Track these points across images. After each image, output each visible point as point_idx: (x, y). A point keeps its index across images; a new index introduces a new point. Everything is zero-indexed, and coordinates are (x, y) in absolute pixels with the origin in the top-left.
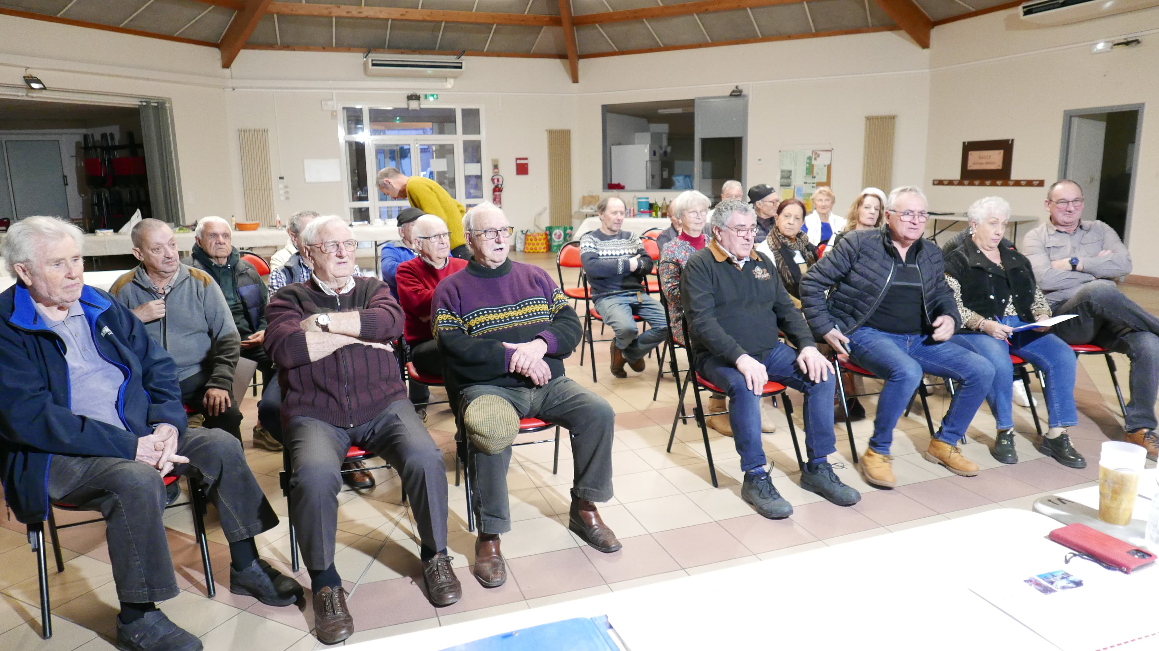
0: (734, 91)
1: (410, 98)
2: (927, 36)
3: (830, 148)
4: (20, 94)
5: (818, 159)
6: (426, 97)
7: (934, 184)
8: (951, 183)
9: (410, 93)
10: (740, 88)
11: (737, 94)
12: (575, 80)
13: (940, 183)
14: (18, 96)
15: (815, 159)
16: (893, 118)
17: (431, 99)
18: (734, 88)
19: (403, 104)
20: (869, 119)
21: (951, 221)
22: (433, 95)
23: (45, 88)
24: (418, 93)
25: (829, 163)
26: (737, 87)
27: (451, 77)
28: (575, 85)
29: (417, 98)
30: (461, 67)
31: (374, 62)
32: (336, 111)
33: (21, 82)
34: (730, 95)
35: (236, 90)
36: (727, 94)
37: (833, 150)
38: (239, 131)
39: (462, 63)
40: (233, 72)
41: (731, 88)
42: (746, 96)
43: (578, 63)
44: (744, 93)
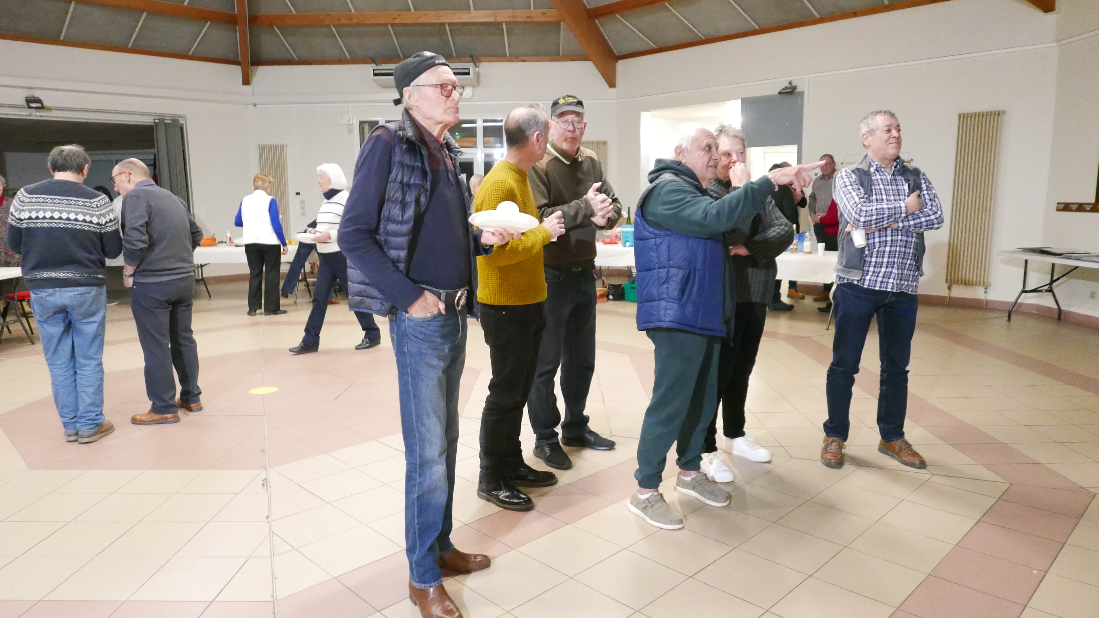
0: (786, 88)
4: (23, 113)
7: (1058, 210)
8: (1081, 208)
10: (794, 84)
11: (791, 92)
12: (612, 84)
13: (1066, 207)
14: (22, 115)
16: (998, 114)
18: (787, 84)
20: (963, 117)
21: (1071, 266)
23: (43, 107)
26: (790, 83)
27: (469, 86)
28: (613, 90)
30: (468, 74)
31: (375, 72)
32: (352, 125)
33: (24, 103)
34: (780, 93)
35: (257, 106)
36: (776, 92)
37: (912, 160)
38: (259, 147)
39: (469, 69)
40: (253, 89)
41: (782, 84)
42: (802, 94)
43: (617, 65)
44: (799, 89)
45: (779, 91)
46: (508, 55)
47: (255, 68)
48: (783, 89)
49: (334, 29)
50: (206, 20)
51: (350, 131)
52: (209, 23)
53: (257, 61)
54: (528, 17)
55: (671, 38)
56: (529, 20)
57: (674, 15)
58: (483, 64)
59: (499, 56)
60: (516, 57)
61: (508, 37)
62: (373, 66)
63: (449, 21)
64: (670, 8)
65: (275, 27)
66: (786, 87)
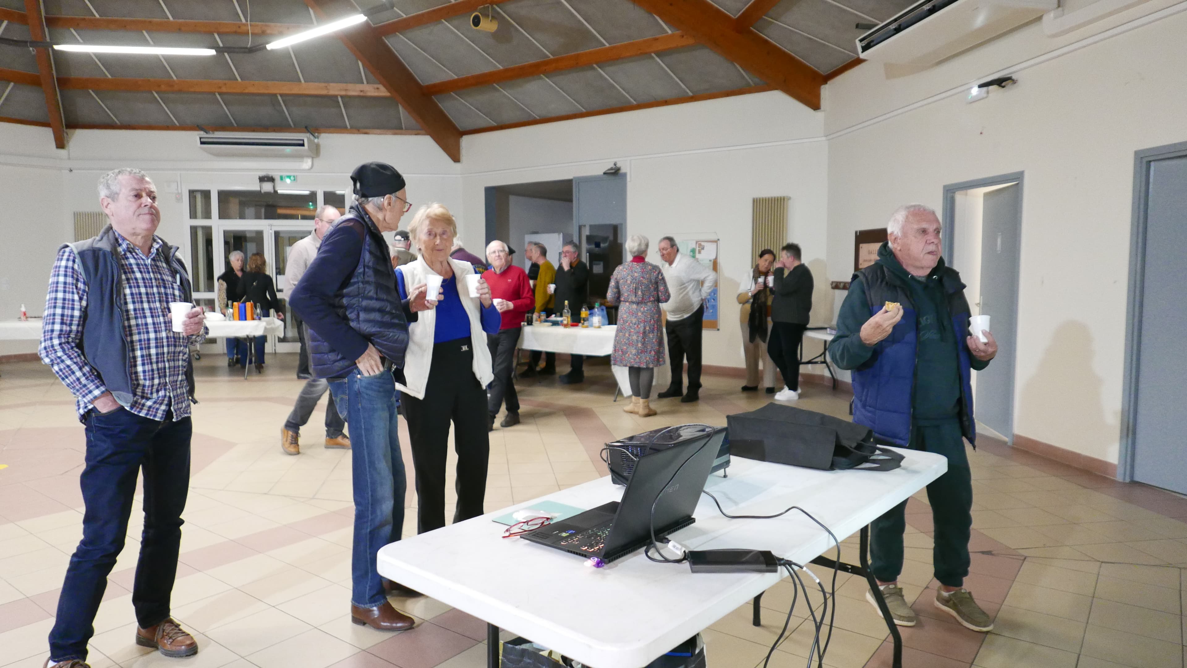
1: (262, 179)
2: (818, 97)
3: (714, 238)
5: (702, 251)
6: (282, 178)
7: (831, 288)
9: (262, 174)
10: (618, 165)
11: (615, 173)
13: (838, 286)
15: (700, 252)
16: (785, 200)
17: (288, 181)
18: (612, 165)
19: (254, 186)
20: (756, 202)
22: (289, 177)
24: (271, 174)
25: (713, 257)
26: (615, 165)
27: (308, 157)
28: (458, 165)
29: (271, 179)
30: (303, 145)
31: (202, 140)
32: (181, 193)
34: (605, 173)
35: (73, 171)
36: (602, 173)
37: (718, 240)
38: (74, 214)
39: (303, 140)
40: (69, 152)
41: (608, 165)
42: (625, 175)
43: (461, 141)
44: (623, 171)
45: (604, 171)
46: (349, 127)
47: (70, 131)
48: (609, 170)
49: (156, 95)
50: (9, 81)
51: (179, 199)
52: (12, 84)
53: (74, 124)
54: (361, 91)
55: (508, 116)
56: (362, 94)
57: (505, 95)
58: (323, 135)
59: (339, 128)
60: (357, 129)
61: (345, 110)
62: (202, 134)
63: (281, 92)
64: (499, 88)
65: (91, 91)
66: (612, 168)
